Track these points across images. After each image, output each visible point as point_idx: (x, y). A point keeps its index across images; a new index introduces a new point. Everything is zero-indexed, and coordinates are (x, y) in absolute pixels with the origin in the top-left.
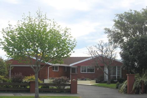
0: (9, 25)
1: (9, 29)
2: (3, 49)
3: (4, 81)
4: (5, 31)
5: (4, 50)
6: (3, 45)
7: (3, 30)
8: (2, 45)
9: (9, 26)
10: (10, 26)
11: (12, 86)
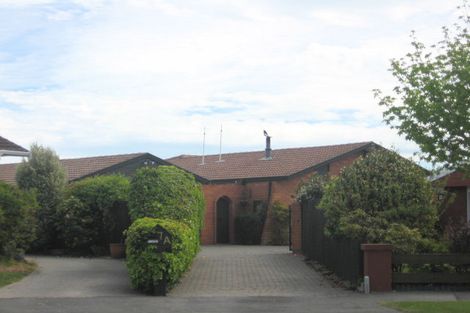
0: (413, 43)
1: (415, 57)
2: (400, 133)
3: (420, 246)
4: (403, 68)
5: (405, 135)
6: (401, 117)
7: (395, 65)
8: (397, 117)
9: (413, 50)
10: (417, 47)
11: (453, 268)
